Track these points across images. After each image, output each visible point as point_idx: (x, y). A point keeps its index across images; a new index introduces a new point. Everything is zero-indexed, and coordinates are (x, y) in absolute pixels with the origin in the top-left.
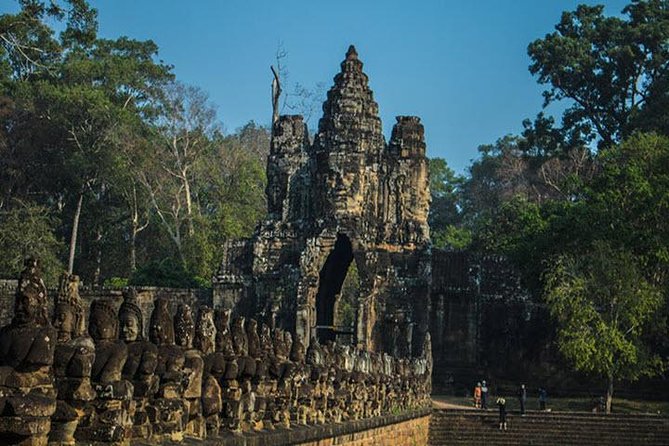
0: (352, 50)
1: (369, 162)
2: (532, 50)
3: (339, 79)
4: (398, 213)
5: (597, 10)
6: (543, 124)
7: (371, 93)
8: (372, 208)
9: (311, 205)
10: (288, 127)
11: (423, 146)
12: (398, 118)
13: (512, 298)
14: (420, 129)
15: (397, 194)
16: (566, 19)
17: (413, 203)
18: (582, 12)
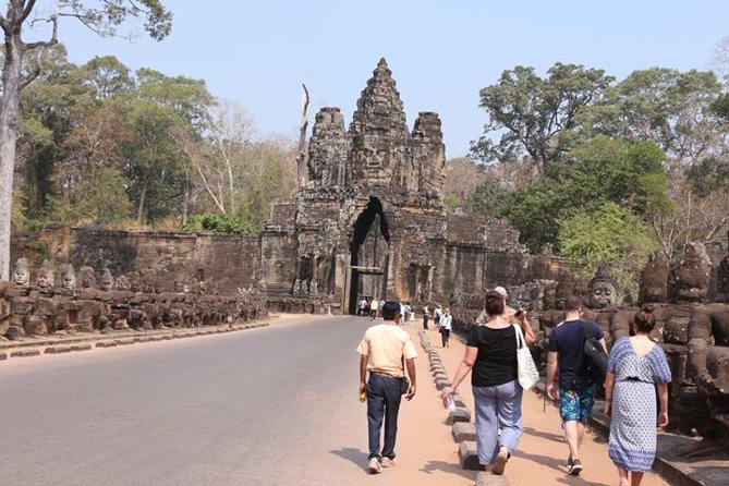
0: (383, 61)
1: (398, 144)
2: (482, 93)
3: (371, 82)
4: (420, 183)
5: (529, 70)
6: (483, 145)
7: (398, 94)
8: (398, 179)
9: (346, 175)
10: (328, 116)
11: (441, 135)
12: (420, 114)
13: (513, 250)
14: (439, 123)
15: (420, 169)
16: (505, 76)
17: (432, 177)
18: (519, 70)
